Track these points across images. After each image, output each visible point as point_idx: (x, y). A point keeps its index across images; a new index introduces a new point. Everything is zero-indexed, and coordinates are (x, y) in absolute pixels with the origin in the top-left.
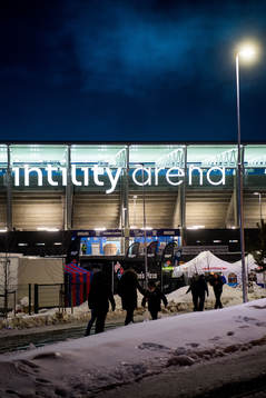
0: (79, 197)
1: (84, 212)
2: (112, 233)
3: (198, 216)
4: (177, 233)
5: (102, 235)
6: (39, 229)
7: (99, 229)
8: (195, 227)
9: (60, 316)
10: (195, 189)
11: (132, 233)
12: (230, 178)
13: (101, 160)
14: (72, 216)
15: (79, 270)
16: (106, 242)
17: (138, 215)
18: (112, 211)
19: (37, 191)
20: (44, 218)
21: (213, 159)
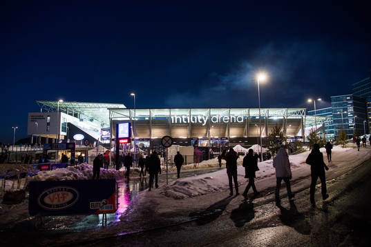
0: (193, 126)
1: (195, 132)
2: (205, 139)
3: (234, 133)
4: (227, 139)
5: (201, 139)
6: (181, 137)
7: (200, 137)
8: (233, 137)
9: (195, 166)
10: (233, 124)
11: (211, 139)
12: (245, 120)
13: (201, 114)
14: (191, 133)
15: (199, 151)
16: (203, 142)
17: (214, 133)
18: (204, 131)
19: (179, 125)
20: (182, 134)
21: (239, 113)
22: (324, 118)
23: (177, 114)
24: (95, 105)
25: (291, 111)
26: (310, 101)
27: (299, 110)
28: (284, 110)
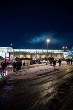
0: (32, 54)
1: (32, 56)
3: (44, 57)
4: (42, 58)
5: (34, 58)
9: (30, 66)
10: (43, 54)
11: (37, 58)
12: (47, 53)
13: (34, 51)
17: (38, 56)
18: (35, 56)
19: (28, 54)
20: (29, 56)
21: (45, 51)
22: (69, 53)
23: (27, 51)
24: (3, 47)
25: (60, 50)
26: (64, 48)
27: (62, 50)
28: (58, 50)
